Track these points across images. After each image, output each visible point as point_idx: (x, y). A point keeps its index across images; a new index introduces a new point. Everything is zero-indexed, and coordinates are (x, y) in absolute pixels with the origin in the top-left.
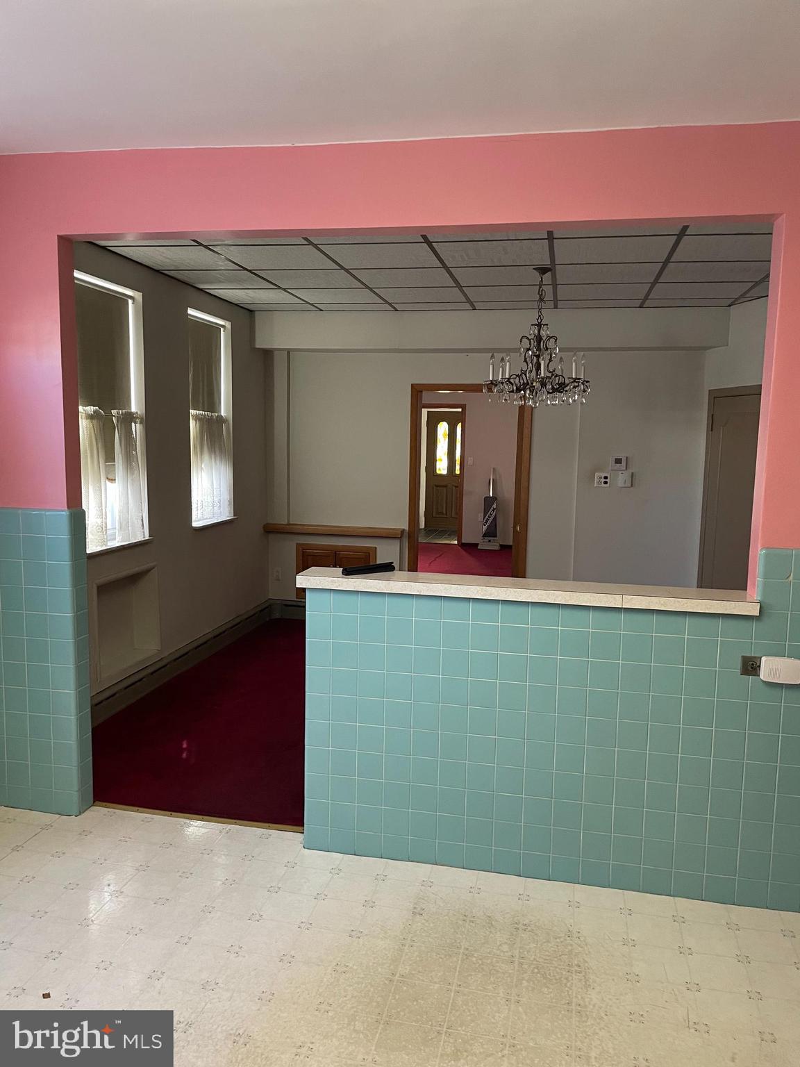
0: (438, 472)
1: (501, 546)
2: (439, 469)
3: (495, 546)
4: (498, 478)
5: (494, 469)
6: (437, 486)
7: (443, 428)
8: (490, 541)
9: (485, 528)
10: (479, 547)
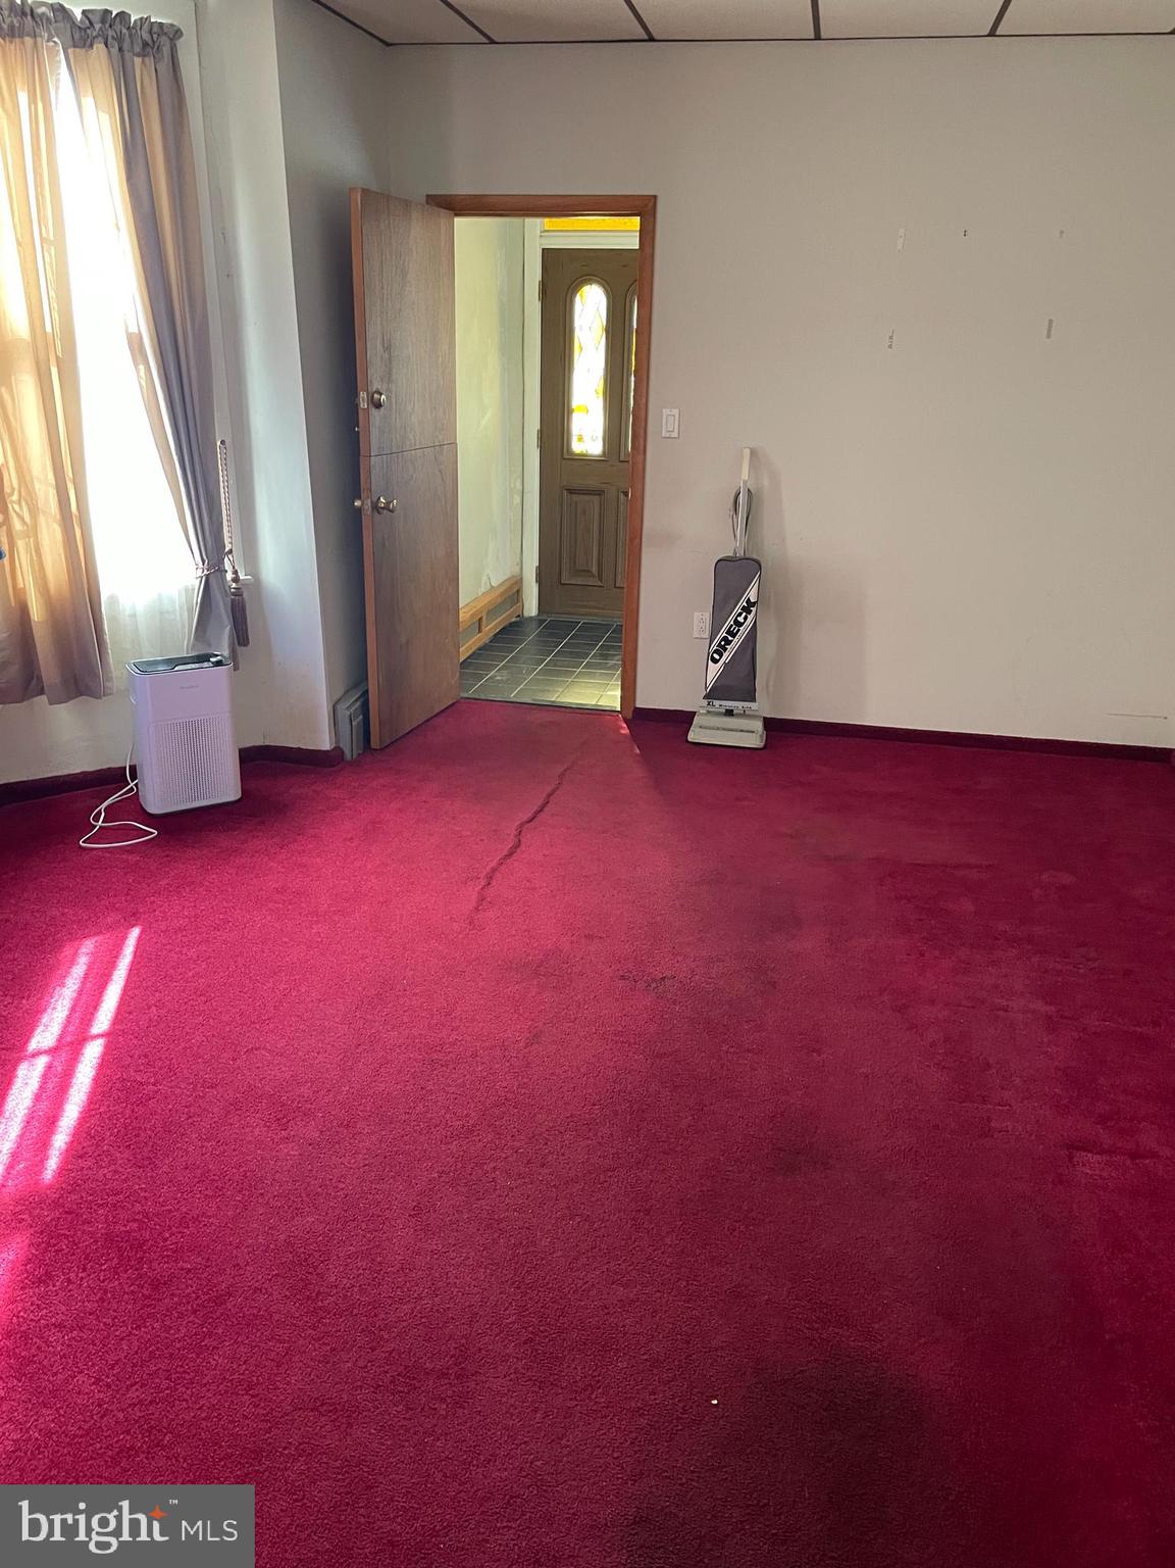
0: (577, 447)
1: (770, 724)
2: (580, 439)
3: (748, 735)
4: (766, 482)
5: (753, 453)
6: (571, 491)
7: (591, 306)
8: (729, 713)
9: (714, 670)
10: (694, 735)
